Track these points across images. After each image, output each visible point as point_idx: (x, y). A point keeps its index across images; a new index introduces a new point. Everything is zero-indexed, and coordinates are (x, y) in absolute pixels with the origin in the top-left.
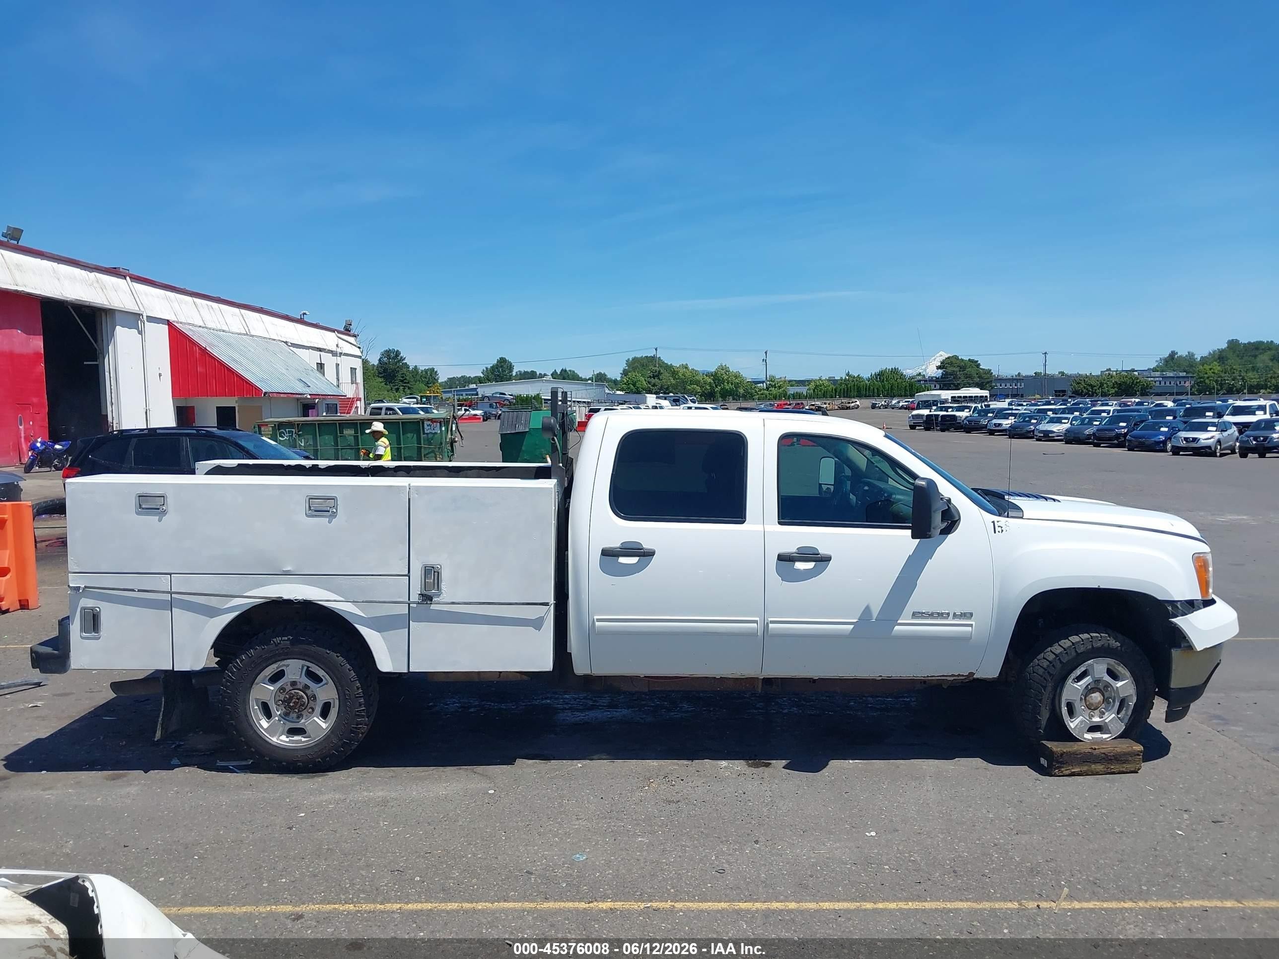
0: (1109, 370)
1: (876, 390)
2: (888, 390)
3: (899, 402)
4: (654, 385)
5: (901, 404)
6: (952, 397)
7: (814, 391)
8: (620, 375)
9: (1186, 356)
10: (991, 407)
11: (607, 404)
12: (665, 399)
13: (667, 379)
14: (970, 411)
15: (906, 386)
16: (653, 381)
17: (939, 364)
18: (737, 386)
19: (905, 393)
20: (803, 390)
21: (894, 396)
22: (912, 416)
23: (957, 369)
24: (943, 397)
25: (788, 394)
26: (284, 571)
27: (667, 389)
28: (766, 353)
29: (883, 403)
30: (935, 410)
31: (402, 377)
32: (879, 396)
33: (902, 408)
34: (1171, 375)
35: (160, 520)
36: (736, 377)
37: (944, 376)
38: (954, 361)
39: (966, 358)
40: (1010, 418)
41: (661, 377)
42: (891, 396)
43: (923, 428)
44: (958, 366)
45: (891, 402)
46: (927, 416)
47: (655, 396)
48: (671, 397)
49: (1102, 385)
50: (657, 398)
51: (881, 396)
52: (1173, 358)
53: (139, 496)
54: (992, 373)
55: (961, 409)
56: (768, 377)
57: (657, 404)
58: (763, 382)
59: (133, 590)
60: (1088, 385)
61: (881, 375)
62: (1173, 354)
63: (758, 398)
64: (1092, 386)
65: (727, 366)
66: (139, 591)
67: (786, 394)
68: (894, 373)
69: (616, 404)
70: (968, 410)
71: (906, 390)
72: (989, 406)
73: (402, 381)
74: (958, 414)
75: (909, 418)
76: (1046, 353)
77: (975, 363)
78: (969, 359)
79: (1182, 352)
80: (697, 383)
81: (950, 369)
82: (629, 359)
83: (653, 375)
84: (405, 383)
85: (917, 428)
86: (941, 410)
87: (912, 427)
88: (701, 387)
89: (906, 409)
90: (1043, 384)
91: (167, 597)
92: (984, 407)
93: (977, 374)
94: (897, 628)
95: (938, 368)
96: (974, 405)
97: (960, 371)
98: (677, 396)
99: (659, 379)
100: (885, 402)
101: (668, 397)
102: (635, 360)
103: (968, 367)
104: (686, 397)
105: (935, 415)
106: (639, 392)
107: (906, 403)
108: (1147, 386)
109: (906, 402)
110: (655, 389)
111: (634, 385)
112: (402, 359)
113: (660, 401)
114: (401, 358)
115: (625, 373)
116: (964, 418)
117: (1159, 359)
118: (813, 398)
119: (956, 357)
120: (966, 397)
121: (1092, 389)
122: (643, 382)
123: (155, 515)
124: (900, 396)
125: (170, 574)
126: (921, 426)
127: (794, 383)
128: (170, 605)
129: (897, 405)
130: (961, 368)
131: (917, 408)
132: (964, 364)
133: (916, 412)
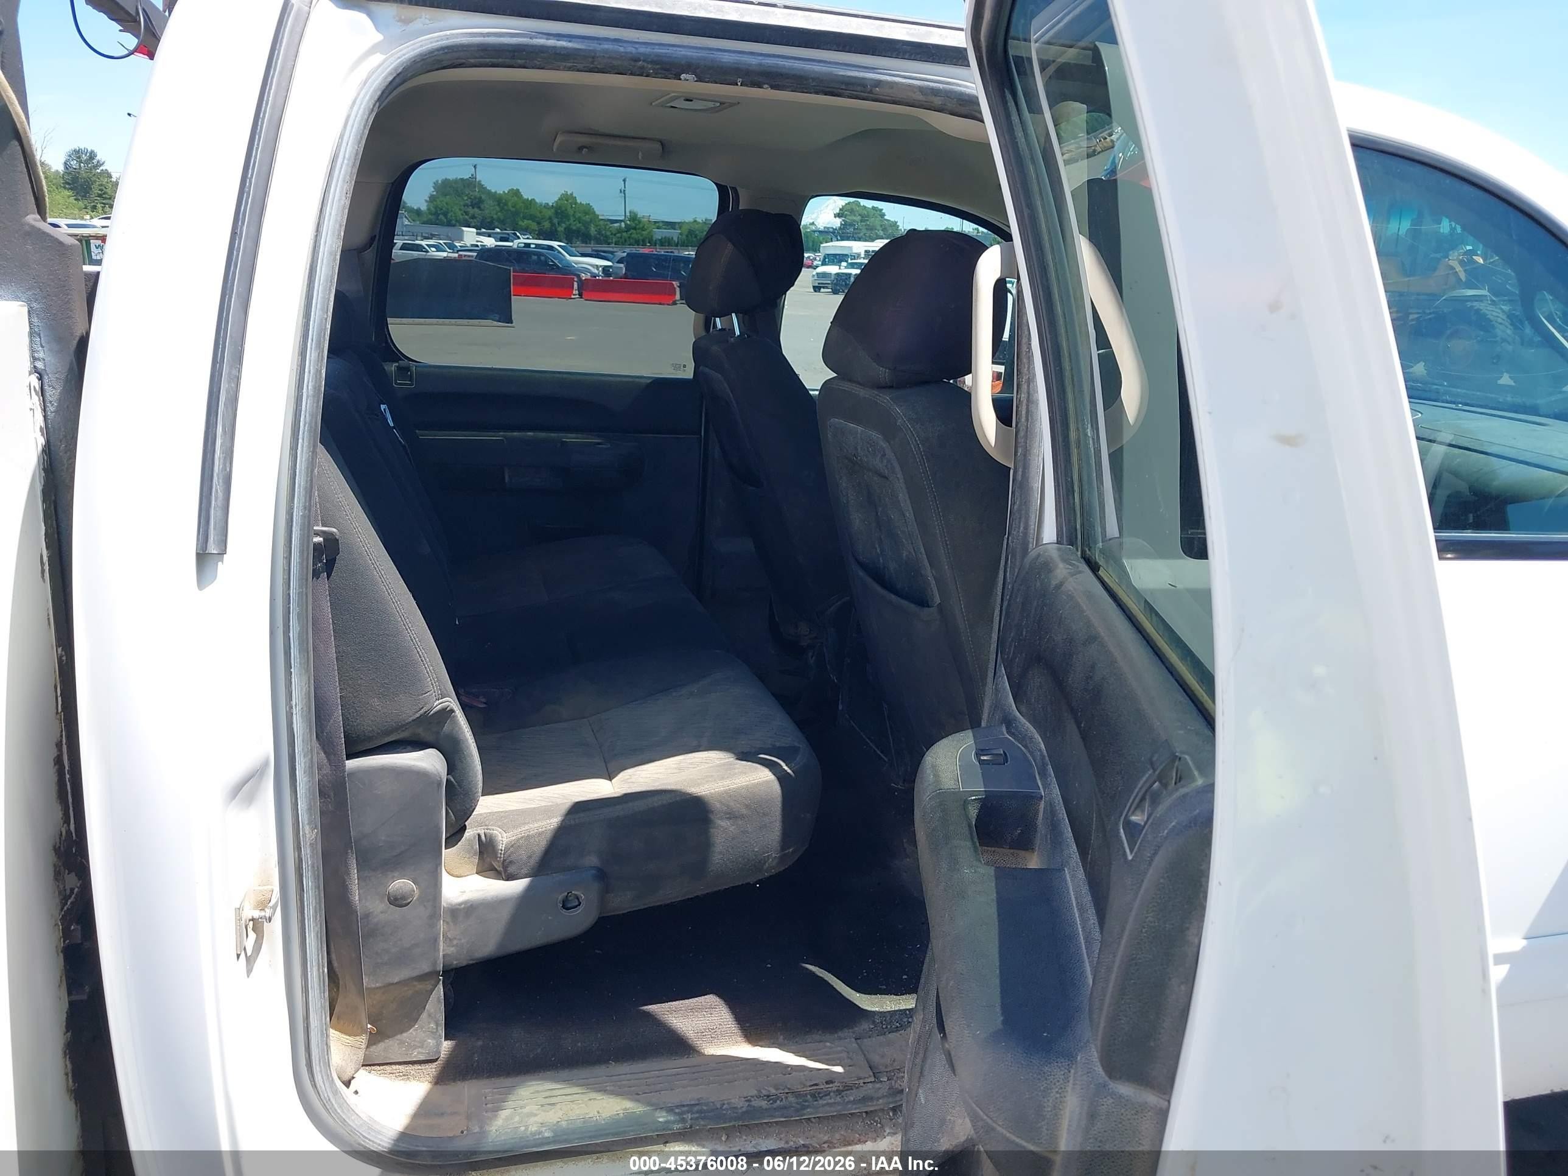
4: (473, 217)
6: (866, 251)
7: (687, 236)
8: (426, 204)
11: (406, 238)
12: (489, 236)
13: (490, 209)
16: (471, 210)
18: (586, 225)
20: (674, 234)
22: (817, 274)
23: (859, 218)
24: (855, 251)
25: (654, 239)
27: (491, 222)
28: (624, 181)
30: (846, 267)
31: (100, 190)
36: (586, 213)
37: (844, 226)
38: (855, 208)
41: (482, 206)
43: (830, 290)
44: (860, 215)
46: (838, 274)
47: (474, 230)
48: (498, 233)
50: (478, 234)
56: (628, 214)
57: (477, 241)
58: (621, 221)
63: (616, 242)
65: (574, 195)
67: (652, 240)
69: (419, 238)
73: (100, 196)
75: (813, 276)
80: (532, 218)
81: (850, 218)
82: (437, 181)
83: (472, 202)
84: (105, 198)
85: (822, 290)
86: (853, 268)
87: (817, 289)
88: (539, 223)
93: (881, 226)
95: (837, 215)
97: (861, 221)
98: (505, 233)
99: (479, 208)
101: (493, 233)
102: (446, 182)
103: (870, 216)
104: (518, 234)
105: (846, 274)
106: (449, 224)
110: (473, 222)
111: (445, 214)
112: (100, 164)
113: (482, 238)
114: (98, 162)
115: (432, 199)
118: (687, 246)
122: (457, 212)
126: (827, 288)
127: (661, 225)
130: (863, 217)
131: (824, 263)
132: (868, 212)
133: (821, 269)
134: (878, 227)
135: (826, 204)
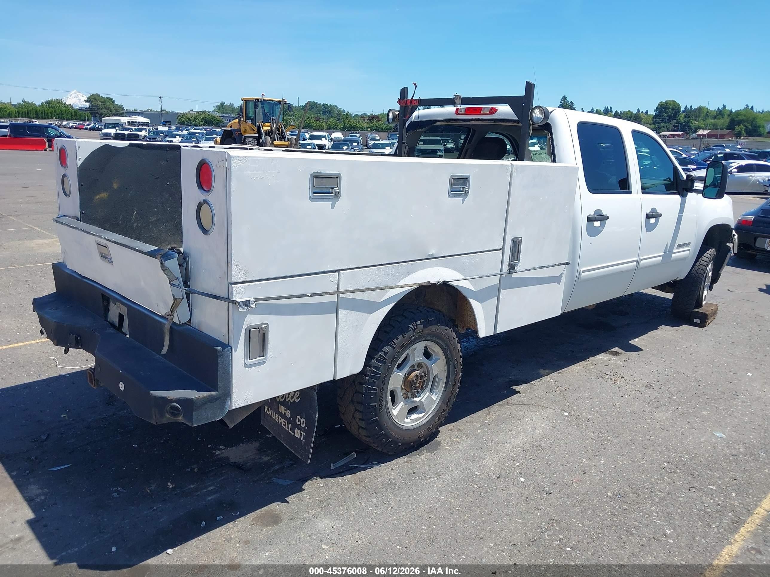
0: (192, 110)
1: (50, 114)
2: (59, 115)
3: (69, 124)
5: (71, 125)
6: (128, 122)
9: (229, 105)
10: (159, 129)
14: (146, 132)
15: (72, 113)
17: (86, 99)
19: (72, 118)
21: (64, 119)
23: (100, 103)
24: (122, 122)
26: (429, 255)
29: (57, 123)
32: (52, 118)
33: (71, 128)
34: (228, 115)
35: (333, 207)
38: (97, 97)
39: (105, 96)
40: (177, 137)
42: (62, 119)
44: (100, 101)
45: (63, 123)
46: (114, 133)
49: (195, 119)
51: (54, 118)
52: (222, 106)
53: (314, 177)
54: (123, 108)
55: (141, 130)
59: (306, 296)
60: (188, 119)
61: (49, 103)
62: (222, 103)
64: (190, 120)
66: (312, 295)
68: (59, 102)
70: (145, 131)
71: (72, 115)
72: (157, 129)
74: (139, 133)
75: (100, 134)
76: (161, 97)
77: (111, 100)
78: (107, 97)
79: (227, 103)
81: (95, 103)
89: (75, 128)
90: (161, 117)
91: (333, 298)
92: (154, 130)
93: (113, 108)
94: (673, 255)
95: (86, 102)
96: (148, 128)
97: (101, 105)
100: (58, 123)
103: (107, 102)
105: (122, 133)
107: (75, 125)
108: (220, 121)
109: (74, 123)
116: (143, 136)
117: (215, 106)
119: (98, 95)
120: (140, 122)
121: (190, 121)
123: (328, 200)
124: (67, 119)
125: (338, 271)
128: (336, 308)
129: (68, 126)
130: (102, 103)
131: (105, 128)
132: (105, 100)
133: (104, 131)
134: (112, 108)
135: (70, 94)
